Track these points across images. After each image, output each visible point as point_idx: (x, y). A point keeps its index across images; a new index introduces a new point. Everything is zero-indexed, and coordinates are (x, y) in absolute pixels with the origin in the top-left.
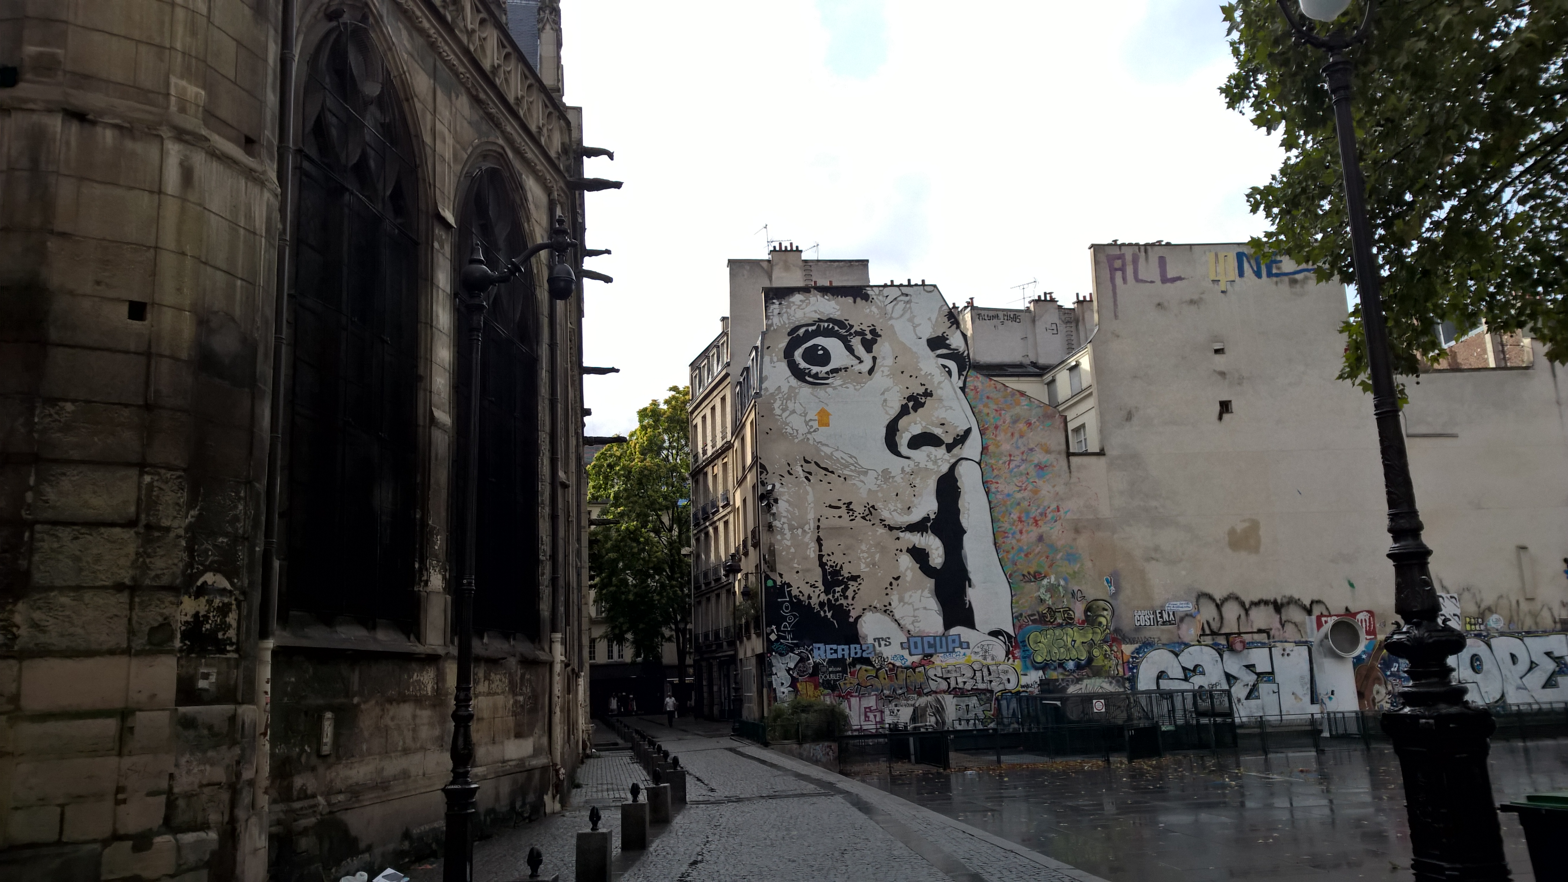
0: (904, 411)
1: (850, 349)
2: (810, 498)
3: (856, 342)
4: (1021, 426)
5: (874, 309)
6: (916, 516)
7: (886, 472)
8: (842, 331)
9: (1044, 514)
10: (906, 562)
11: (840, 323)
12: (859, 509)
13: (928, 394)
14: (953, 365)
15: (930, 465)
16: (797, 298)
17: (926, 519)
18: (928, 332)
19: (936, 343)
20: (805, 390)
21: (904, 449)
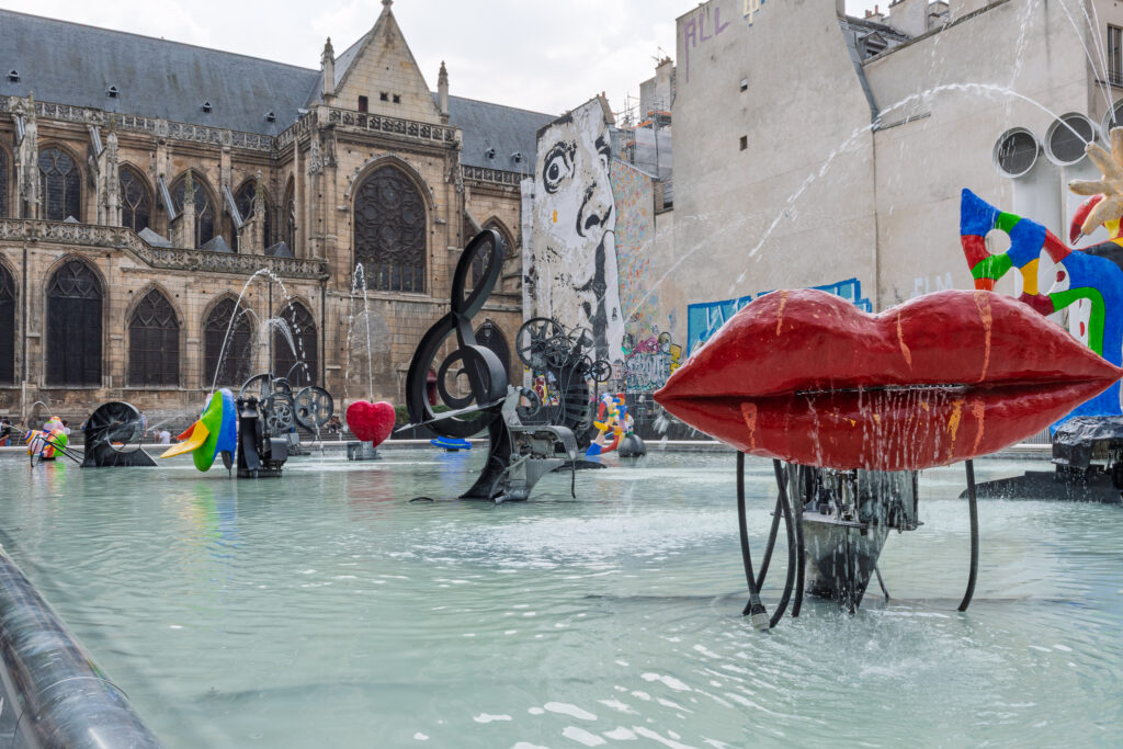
0: (585, 203)
1: (565, 162)
2: (549, 274)
3: (568, 155)
4: (634, 196)
5: (575, 128)
6: (585, 281)
7: (576, 249)
8: (563, 150)
9: (641, 267)
10: (582, 311)
11: (561, 144)
12: (566, 278)
13: (594, 185)
14: (604, 157)
15: (594, 240)
16: (548, 131)
17: (591, 280)
18: (595, 137)
19: (599, 143)
20: (550, 197)
21: (583, 231)
